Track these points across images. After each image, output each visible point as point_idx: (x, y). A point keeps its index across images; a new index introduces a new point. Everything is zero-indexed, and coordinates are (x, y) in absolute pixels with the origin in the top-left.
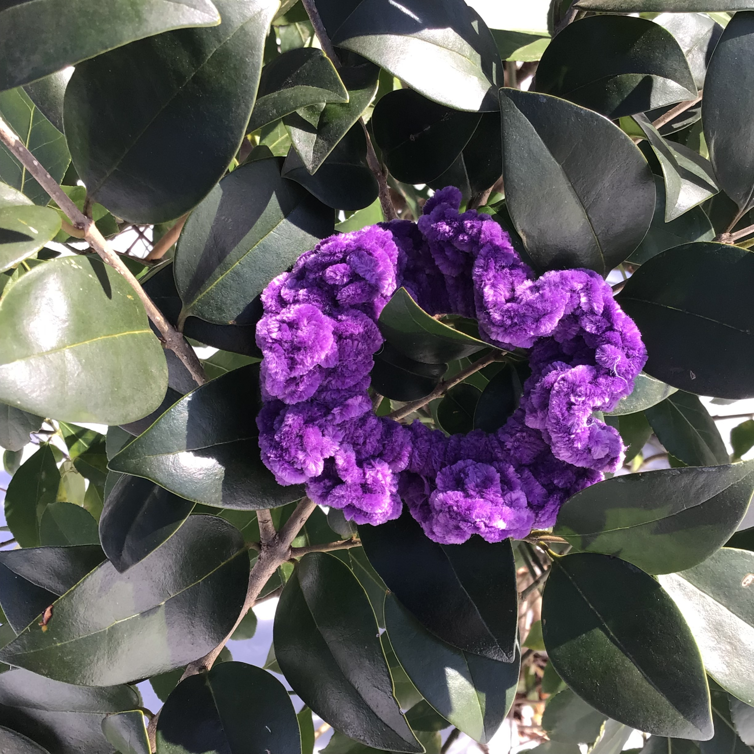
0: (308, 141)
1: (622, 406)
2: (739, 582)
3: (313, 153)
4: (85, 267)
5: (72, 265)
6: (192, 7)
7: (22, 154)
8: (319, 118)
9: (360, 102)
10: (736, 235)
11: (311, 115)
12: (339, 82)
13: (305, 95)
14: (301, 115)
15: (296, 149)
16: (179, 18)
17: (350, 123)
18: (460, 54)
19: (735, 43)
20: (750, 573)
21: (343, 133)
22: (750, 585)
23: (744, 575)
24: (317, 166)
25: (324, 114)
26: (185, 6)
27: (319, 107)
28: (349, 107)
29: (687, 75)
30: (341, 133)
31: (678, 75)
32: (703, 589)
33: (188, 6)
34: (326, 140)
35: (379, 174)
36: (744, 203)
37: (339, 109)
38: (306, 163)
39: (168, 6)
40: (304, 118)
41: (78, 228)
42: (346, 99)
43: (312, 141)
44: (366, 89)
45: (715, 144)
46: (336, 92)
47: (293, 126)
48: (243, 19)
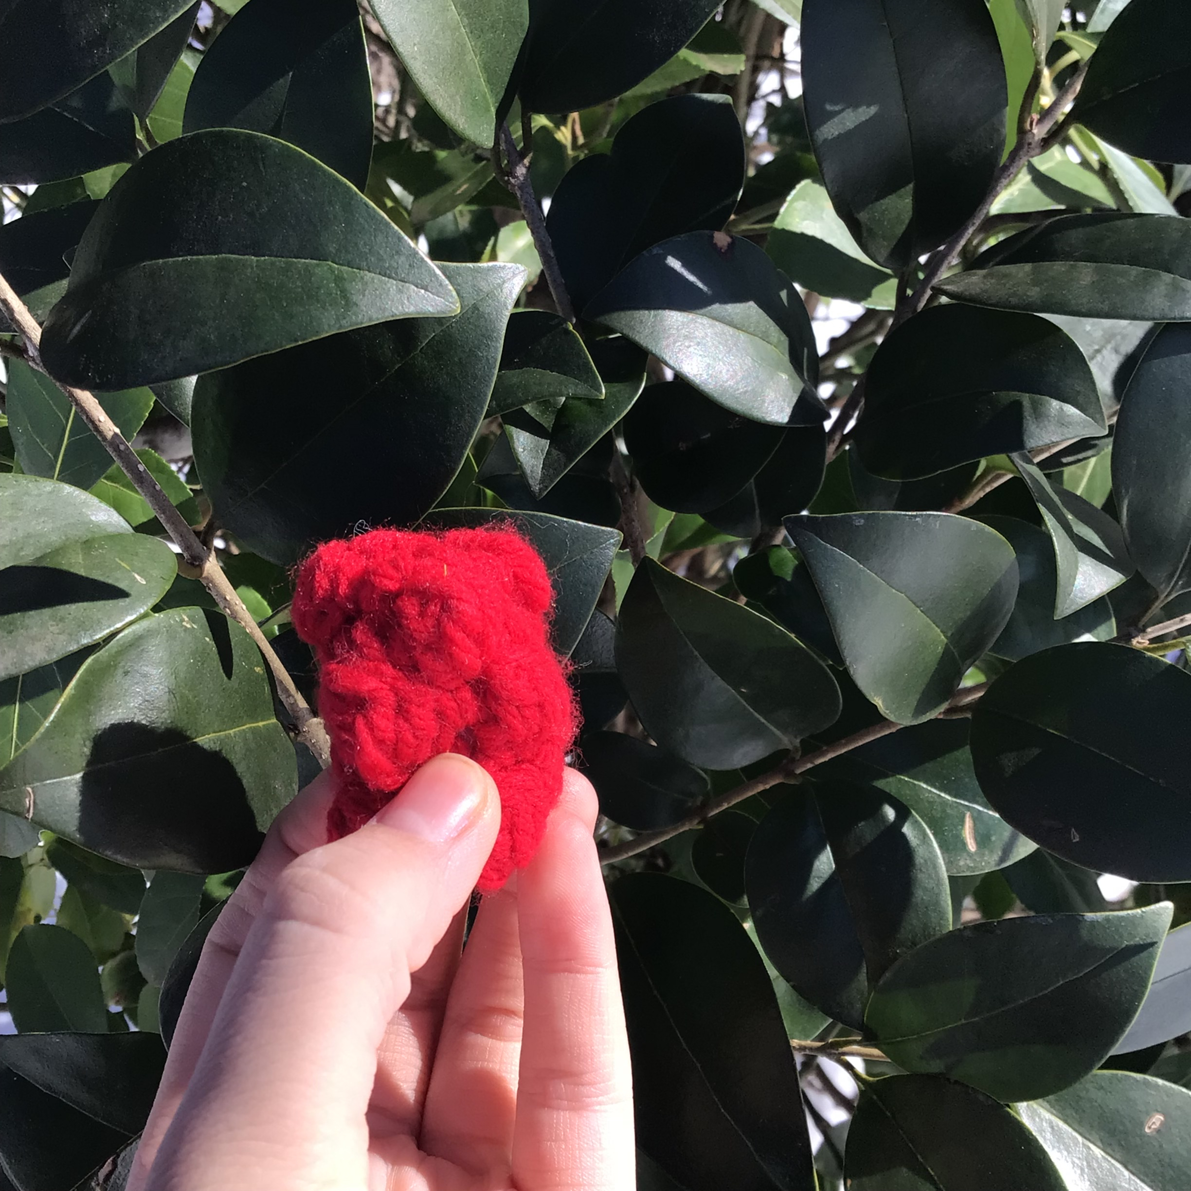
0: (537, 451)
1: (968, 862)
2: (1142, 1125)
3: (543, 468)
4: (201, 627)
5: (184, 623)
6: (422, 288)
7: (123, 455)
8: (554, 417)
9: (618, 401)
10: (1153, 632)
11: (543, 412)
12: (591, 368)
13: (540, 384)
14: (527, 410)
15: (519, 460)
16: (403, 304)
17: (601, 431)
18: (764, 340)
19: (1163, 366)
20: (1158, 1111)
21: (590, 444)
22: (1158, 1131)
23: (1148, 1114)
24: (547, 487)
25: (562, 413)
26: (413, 287)
27: (556, 403)
28: (600, 408)
29: (1093, 399)
30: (587, 443)
31: (1081, 399)
32: (1088, 1136)
33: (417, 287)
34: (562, 451)
35: (625, 490)
36: (1166, 588)
37: (584, 408)
38: (531, 481)
39: (389, 285)
40: (533, 415)
41: (192, 564)
42: (601, 393)
43: (542, 451)
44: (627, 384)
45: (1128, 506)
46: (586, 382)
47: (517, 427)
48: (478, 294)
